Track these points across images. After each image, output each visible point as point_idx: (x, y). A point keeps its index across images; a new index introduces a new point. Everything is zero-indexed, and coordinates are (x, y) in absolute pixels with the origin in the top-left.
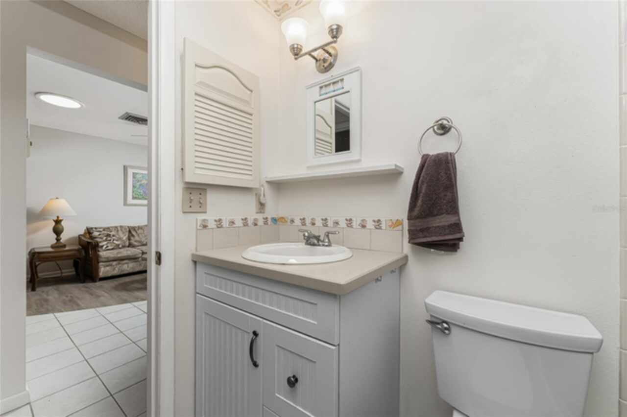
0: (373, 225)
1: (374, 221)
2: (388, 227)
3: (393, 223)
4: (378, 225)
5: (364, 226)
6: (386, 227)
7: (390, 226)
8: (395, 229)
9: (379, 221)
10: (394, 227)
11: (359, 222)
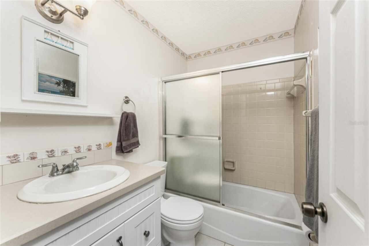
0: (97, 148)
1: (97, 145)
2: (105, 148)
3: (107, 144)
4: (99, 147)
5: (89, 150)
6: (104, 147)
7: (106, 147)
8: (109, 147)
9: (100, 145)
10: (108, 147)
11: (86, 147)
